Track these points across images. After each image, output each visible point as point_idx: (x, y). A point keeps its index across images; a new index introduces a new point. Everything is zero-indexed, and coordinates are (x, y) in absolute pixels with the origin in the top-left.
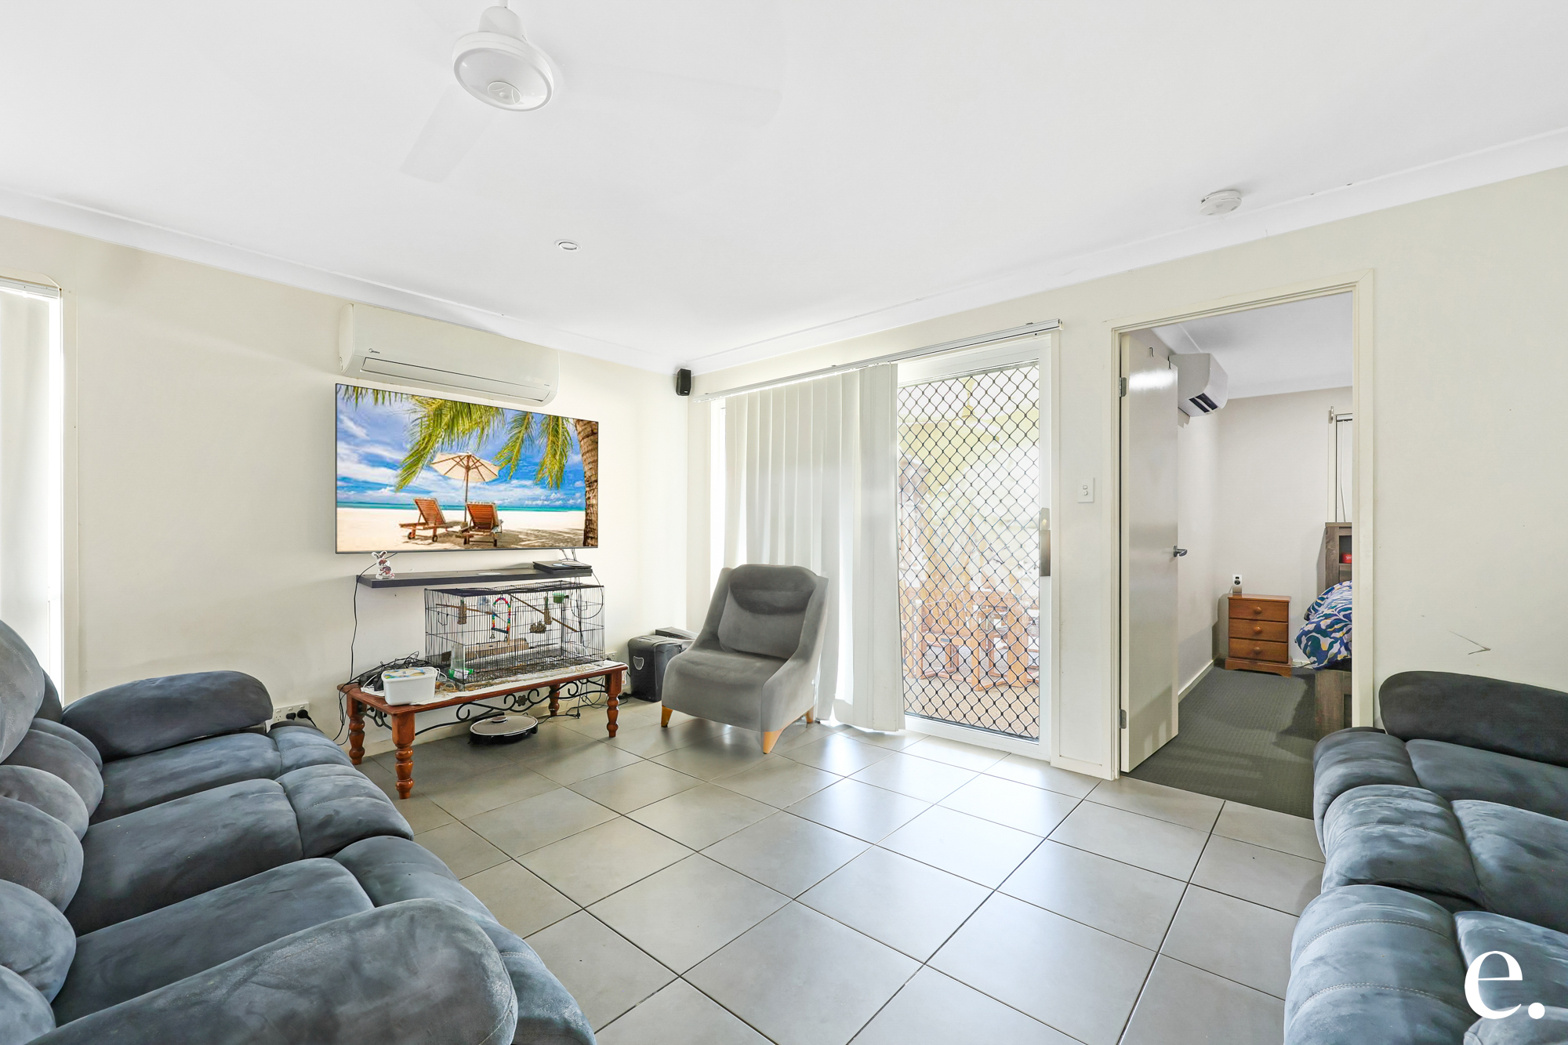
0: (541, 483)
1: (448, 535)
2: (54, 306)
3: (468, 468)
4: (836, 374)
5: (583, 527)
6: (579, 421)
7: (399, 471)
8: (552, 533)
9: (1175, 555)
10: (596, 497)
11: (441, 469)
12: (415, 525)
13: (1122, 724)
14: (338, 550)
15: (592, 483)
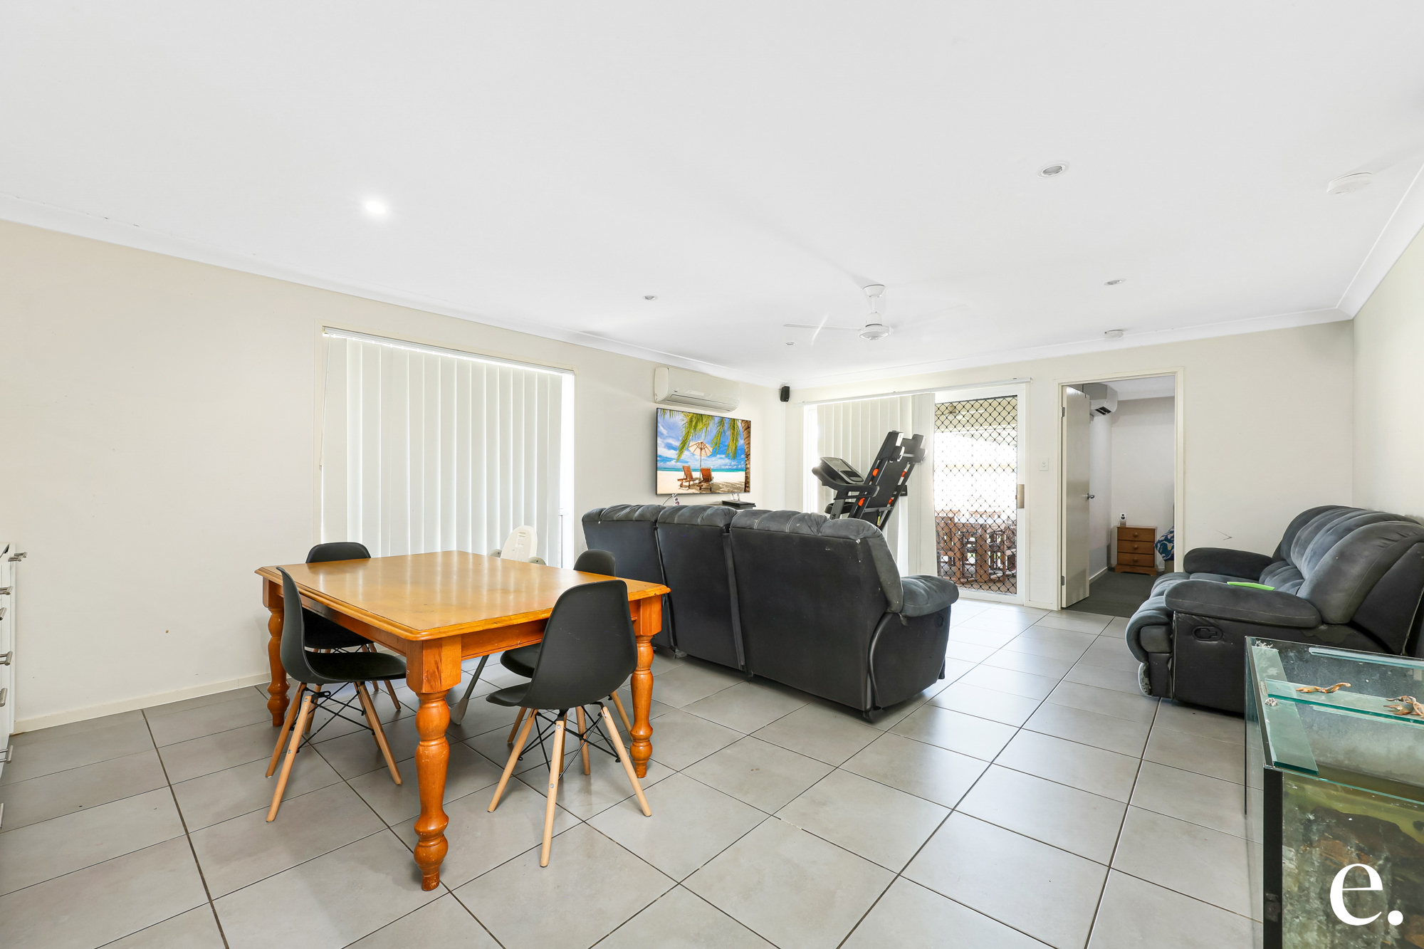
0: (728, 456)
1: (694, 485)
2: (568, 381)
3: (701, 449)
4: (895, 396)
5: (744, 481)
6: (743, 421)
7: (678, 452)
8: (732, 484)
9: (1088, 498)
10: (749, 463)
11: (692, 449)
12: (682, 480)
13: (1062, 584)
14: (658, 492)
15: (748, 456)
